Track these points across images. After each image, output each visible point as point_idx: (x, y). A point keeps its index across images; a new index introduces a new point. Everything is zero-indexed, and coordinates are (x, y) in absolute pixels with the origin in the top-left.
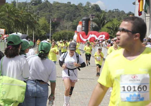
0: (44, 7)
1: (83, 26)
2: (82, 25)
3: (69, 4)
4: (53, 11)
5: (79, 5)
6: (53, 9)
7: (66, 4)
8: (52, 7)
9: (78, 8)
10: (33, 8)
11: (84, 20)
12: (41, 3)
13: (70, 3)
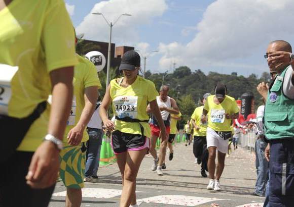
0: (195, 81)
1: (243, 108)
2: (242, 105)
3: (234, 75)
4: (207, 87)
5: (251, 77)
6: (208, 83)
7: (229, 75)
8: (207, 81)
9: (249, 82)
10: (176, 82)
11: (244, 98)
12: (189, 75)
13: (236, 74)
